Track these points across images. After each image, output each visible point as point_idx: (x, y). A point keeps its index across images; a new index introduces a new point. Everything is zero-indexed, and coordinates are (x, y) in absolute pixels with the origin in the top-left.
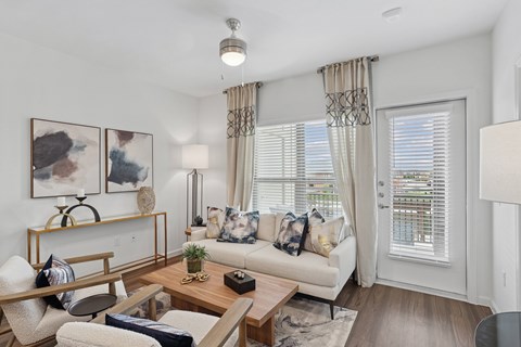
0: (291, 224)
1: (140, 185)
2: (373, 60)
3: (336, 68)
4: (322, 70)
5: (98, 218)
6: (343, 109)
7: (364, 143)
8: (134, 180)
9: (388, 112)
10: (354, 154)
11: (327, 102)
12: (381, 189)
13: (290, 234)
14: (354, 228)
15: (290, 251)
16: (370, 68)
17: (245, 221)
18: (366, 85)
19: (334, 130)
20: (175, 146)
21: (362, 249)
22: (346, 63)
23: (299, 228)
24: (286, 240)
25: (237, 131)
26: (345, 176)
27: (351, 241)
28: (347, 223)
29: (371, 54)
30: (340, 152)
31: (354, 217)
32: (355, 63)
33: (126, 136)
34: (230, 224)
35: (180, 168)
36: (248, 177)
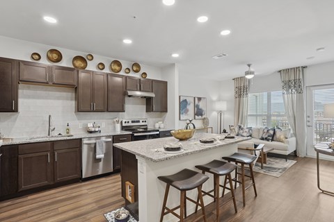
0: (268, 131)
1: (204, 117)
2: (304, 67)
3: (287, 71)
4: (280, 71)
5: (194, 128)
6: (290, 87)
7: (300, 101)
8: (202, 115)
9: (311, 88)
10: (295, 105)
11: (283, 84)
12: (308, 119)
13: (268, 134)
14: (295, 135)
15: (268, 140)
16: (303, 71)
17: (247, 130)
18: (301, 77)
19: (286, 95)
20: (212, 102)
21: (299, 142)
22: (291, 69)
23: (272, 132)
24: (266, 136)
25: (240, 95)
26: (291, 114)
27: (294, 139)
28: (292, 132)
29: (303, 65)
30: (288, 104)
31: (295, 130)
32: (295, 69)
33: (200, 99)
34: (241, 131)
35: (214, 110)
36: (245, 114)
